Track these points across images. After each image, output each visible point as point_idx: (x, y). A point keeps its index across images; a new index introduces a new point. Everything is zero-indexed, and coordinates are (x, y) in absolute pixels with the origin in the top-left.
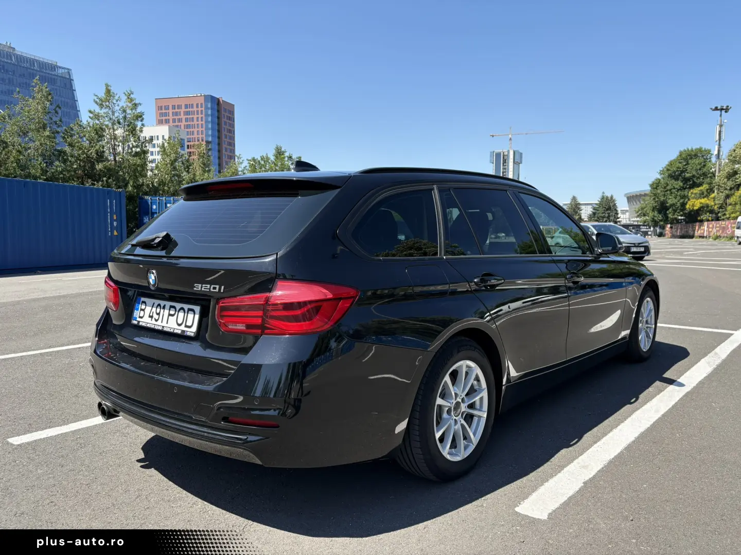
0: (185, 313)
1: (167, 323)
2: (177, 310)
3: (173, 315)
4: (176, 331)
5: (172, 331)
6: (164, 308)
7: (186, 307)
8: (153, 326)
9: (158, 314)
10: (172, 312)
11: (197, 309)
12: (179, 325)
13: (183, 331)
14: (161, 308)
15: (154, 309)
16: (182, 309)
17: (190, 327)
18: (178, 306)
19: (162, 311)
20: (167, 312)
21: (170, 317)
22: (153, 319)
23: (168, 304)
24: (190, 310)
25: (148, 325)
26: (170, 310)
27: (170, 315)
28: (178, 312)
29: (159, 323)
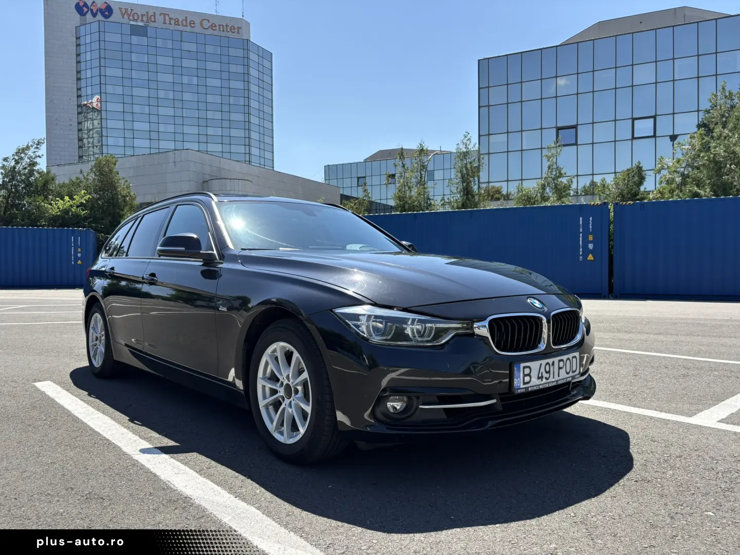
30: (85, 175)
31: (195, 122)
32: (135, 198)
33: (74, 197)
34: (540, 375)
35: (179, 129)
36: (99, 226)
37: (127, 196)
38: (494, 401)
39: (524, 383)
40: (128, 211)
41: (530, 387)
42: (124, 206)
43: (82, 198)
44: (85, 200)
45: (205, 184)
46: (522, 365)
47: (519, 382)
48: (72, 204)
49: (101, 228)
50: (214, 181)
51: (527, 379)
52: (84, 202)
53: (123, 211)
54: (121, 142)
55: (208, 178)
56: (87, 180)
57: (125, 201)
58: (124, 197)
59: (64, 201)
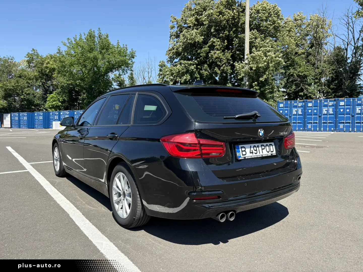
0: (268, 146)
1: (263, 153)
2: (265, 146)
3: (264, 149)
4: (269, 155)
5: (267, 155)
6: (258, 147)
7: (268, 144)
8: (256, 157)
9: (256, 150)
10: (263, 148)
11: (273, 143)
12: (268, 152)
13: (272, 154)
14: (256, 147)
15: (252, 149)
16: (267, 145)
17: (273, 152)
18: (265, 144)
19: (257, 148)
20: (260, 148)
21: (263, 150)
22: (254, 153)
23: (260, 145)
24: (270, 145)
25: (252, 157)
26: (261, 147)
27: (262, 149)
28: (266, 147)
29: (258, 154)
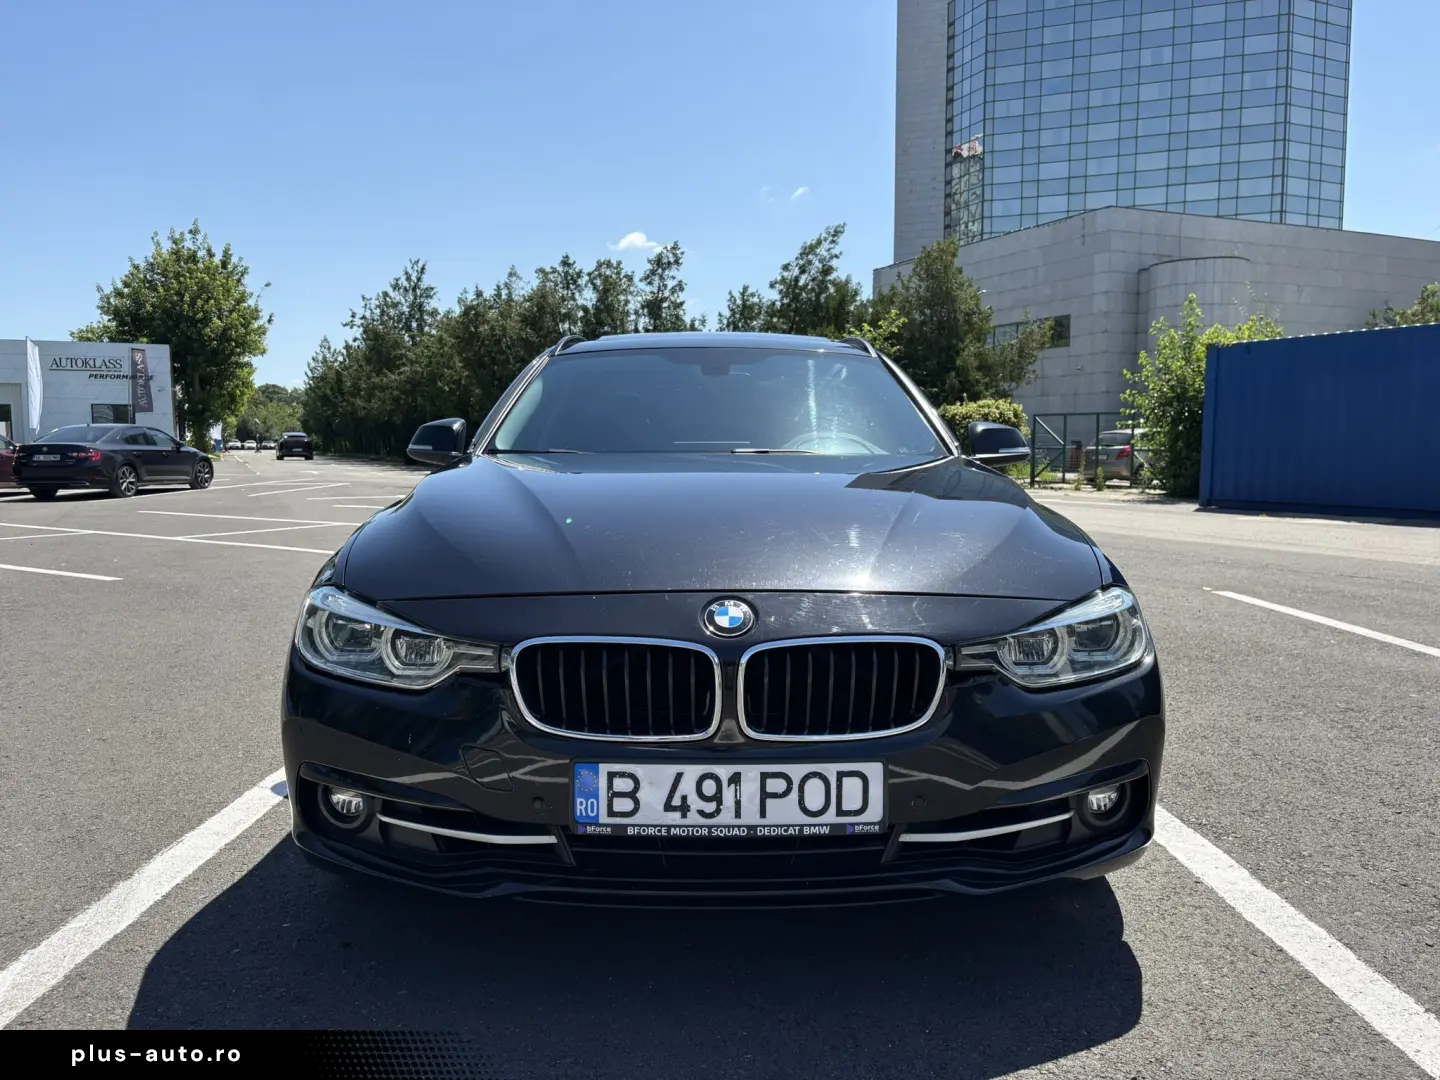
30: (906, 282)
31: (1163, 143)
32: (990, 315)
33: (880, 323)
34: (676, 802)
35: (1128, 164)
36: (919, 372)
37: (975, 313)
38: (551, 839)
39: (611, 813)
40: (971, 342)
41: (634, 826)
42: (967, 332)
43: (892, 323)
44: (898, 327)
45: (1144, 275)
46: (604, 768)
47: (596, 807)
48: (876, 335)
49: (923, 375)
50: (1160, 266)
51: (624, 805)
52: (896, 331)
53: (962, 342)
54: (1015, 207)
55: (1149, 261)
56: (907, 289)
57: (968, 322)
58: (967, 314)
59: (861, 330)
